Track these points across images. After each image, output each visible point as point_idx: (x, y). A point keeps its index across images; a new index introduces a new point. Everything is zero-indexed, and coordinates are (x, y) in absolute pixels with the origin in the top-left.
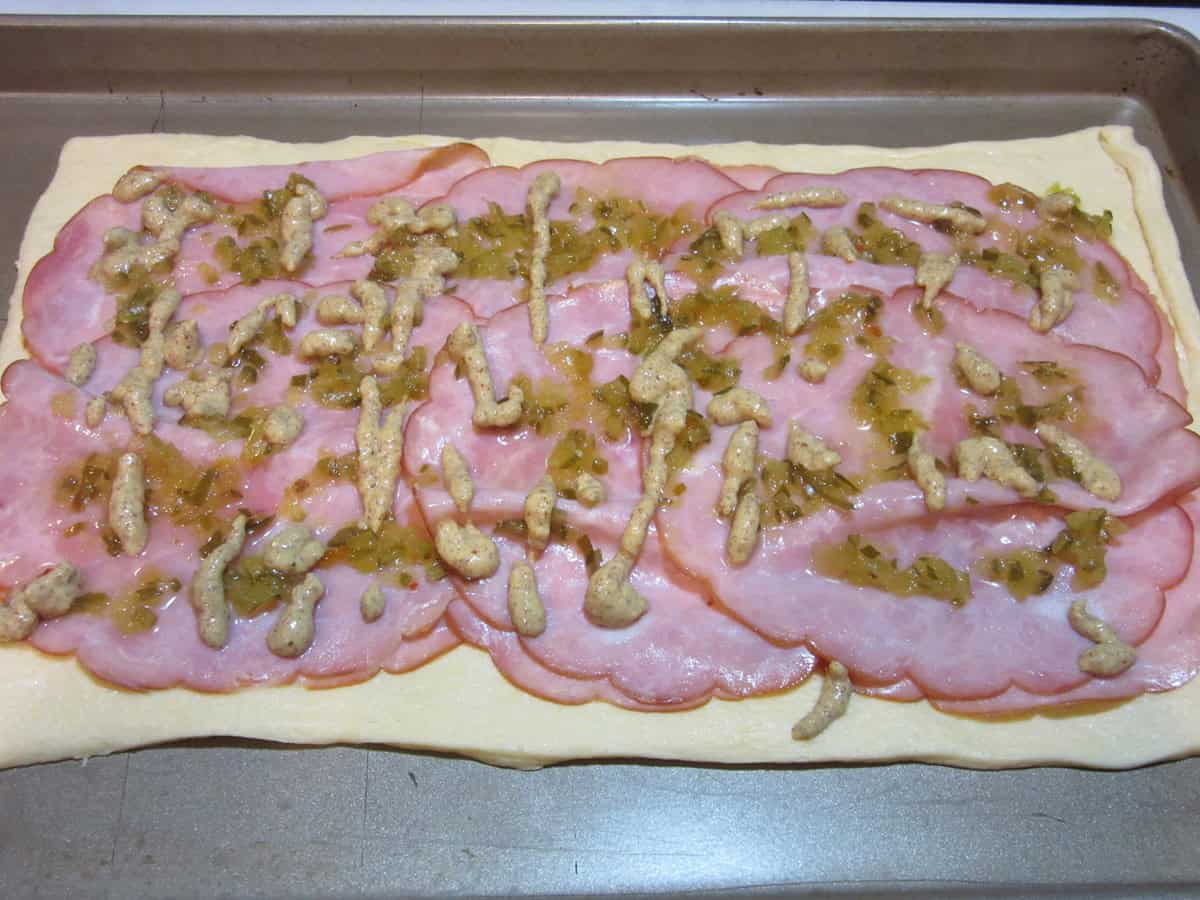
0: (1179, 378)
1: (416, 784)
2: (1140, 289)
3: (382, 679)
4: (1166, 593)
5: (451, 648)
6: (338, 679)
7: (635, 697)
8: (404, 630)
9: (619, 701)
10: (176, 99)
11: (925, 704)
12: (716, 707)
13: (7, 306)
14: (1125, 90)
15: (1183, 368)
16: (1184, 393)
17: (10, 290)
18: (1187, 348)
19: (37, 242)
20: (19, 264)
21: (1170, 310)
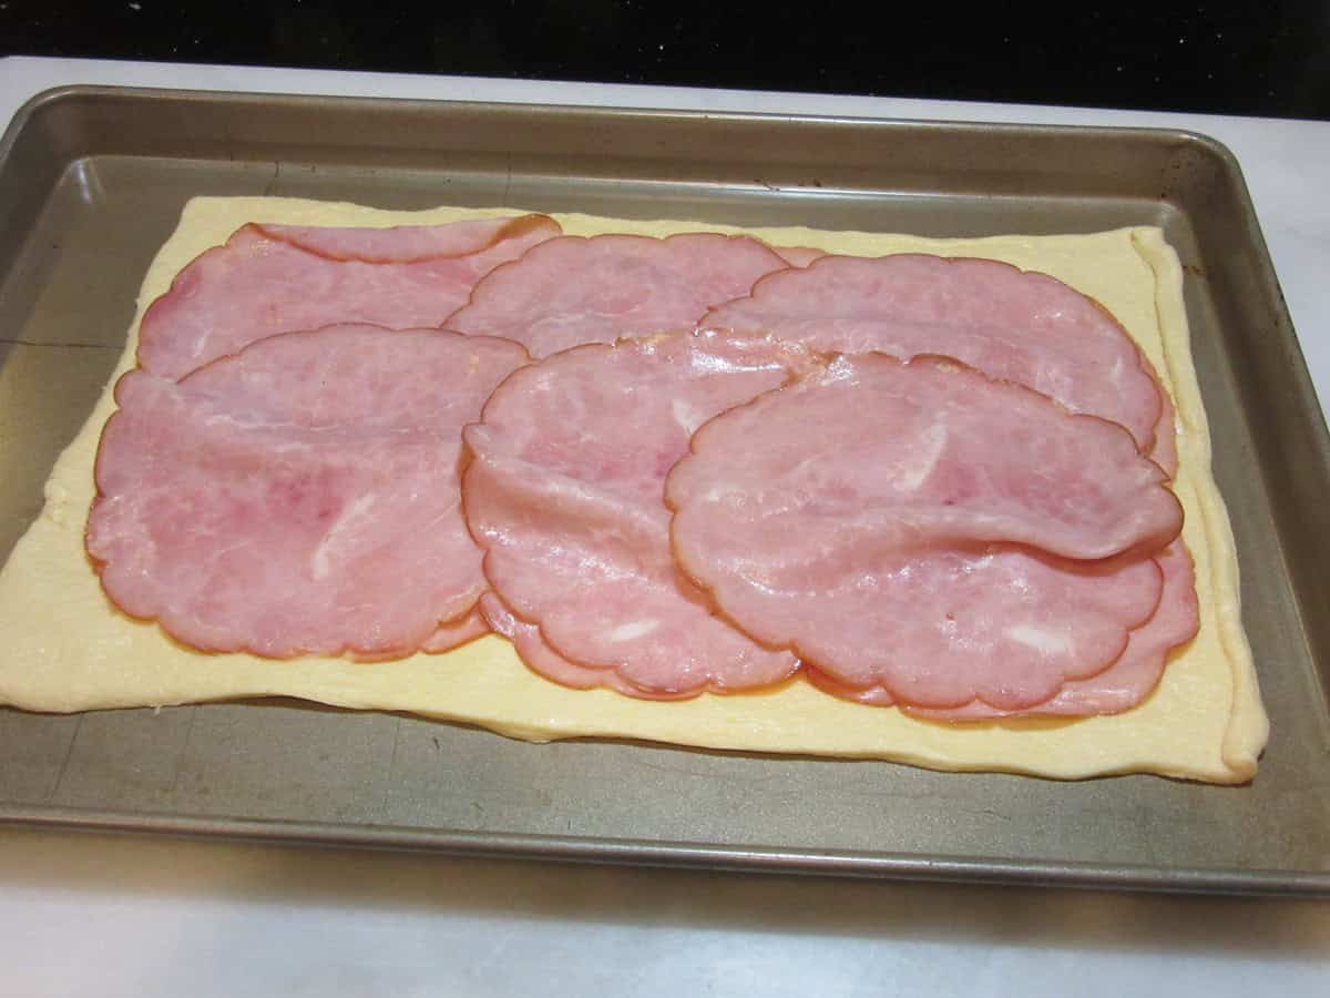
0: (1173, 451)
1: (438, 747)
2: (1148, 371)
3: (419, 657)
4: (1132, 634)
5: (481, 636)
6: (380, 656)
7: (635, 685)
8: (439, 617)
9: (621, 688)
10: (288, 169)
11: (895, 710)
12: (706, 699)
13: (125, 336)
14: (1163, 196)
15: (1180, 442)
16: (1176, 465)
17: (130, 322)
18: (1186, 424)
19: (156, 283)
20: (139, 301)
21: (1175, 393)
